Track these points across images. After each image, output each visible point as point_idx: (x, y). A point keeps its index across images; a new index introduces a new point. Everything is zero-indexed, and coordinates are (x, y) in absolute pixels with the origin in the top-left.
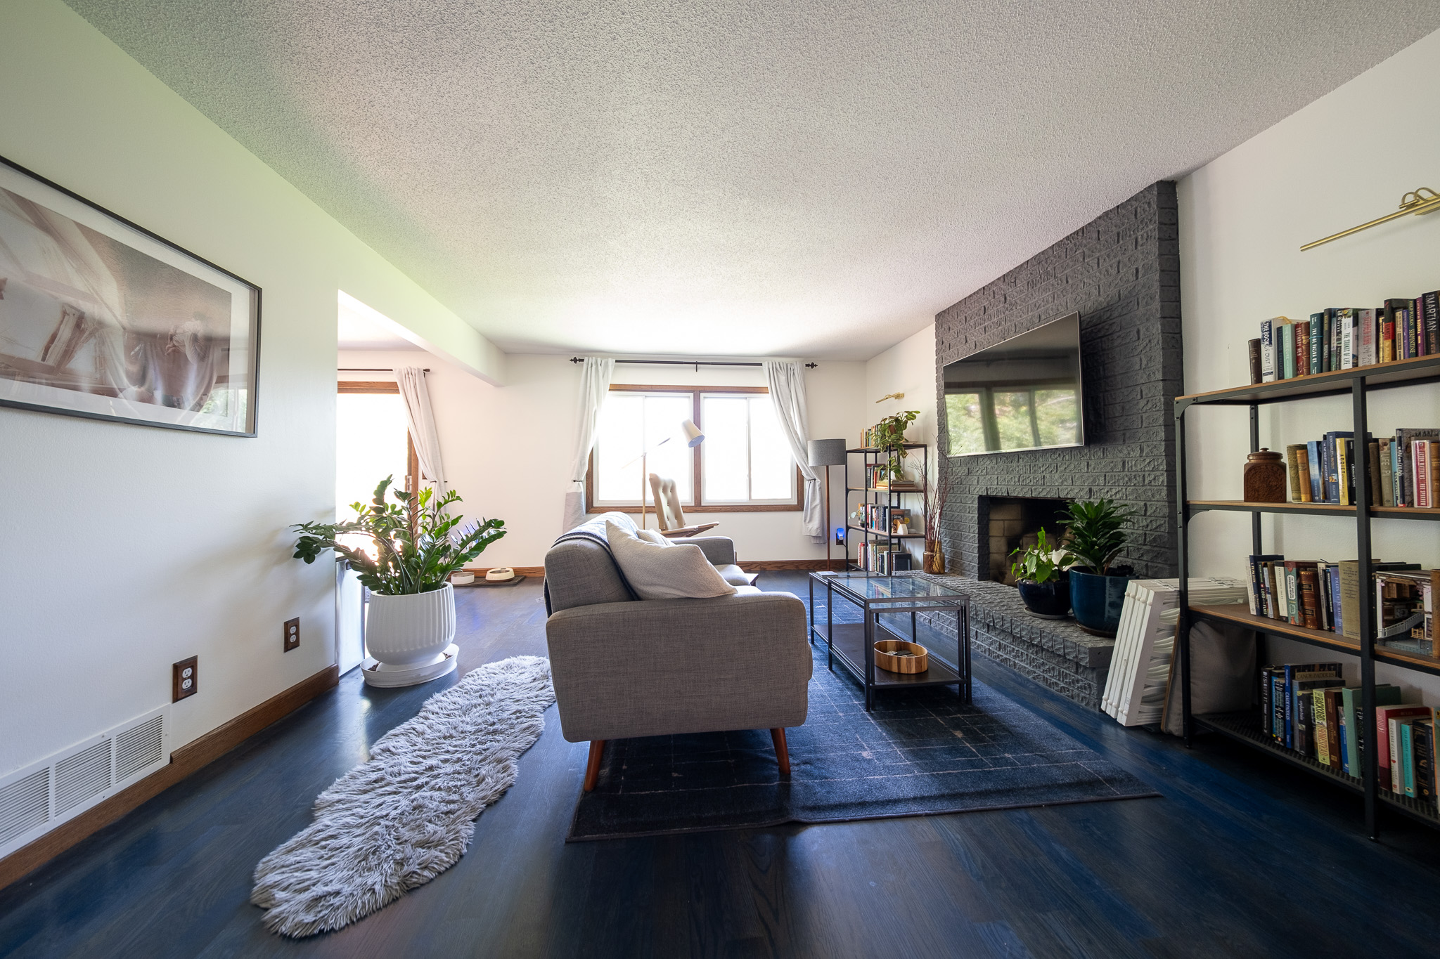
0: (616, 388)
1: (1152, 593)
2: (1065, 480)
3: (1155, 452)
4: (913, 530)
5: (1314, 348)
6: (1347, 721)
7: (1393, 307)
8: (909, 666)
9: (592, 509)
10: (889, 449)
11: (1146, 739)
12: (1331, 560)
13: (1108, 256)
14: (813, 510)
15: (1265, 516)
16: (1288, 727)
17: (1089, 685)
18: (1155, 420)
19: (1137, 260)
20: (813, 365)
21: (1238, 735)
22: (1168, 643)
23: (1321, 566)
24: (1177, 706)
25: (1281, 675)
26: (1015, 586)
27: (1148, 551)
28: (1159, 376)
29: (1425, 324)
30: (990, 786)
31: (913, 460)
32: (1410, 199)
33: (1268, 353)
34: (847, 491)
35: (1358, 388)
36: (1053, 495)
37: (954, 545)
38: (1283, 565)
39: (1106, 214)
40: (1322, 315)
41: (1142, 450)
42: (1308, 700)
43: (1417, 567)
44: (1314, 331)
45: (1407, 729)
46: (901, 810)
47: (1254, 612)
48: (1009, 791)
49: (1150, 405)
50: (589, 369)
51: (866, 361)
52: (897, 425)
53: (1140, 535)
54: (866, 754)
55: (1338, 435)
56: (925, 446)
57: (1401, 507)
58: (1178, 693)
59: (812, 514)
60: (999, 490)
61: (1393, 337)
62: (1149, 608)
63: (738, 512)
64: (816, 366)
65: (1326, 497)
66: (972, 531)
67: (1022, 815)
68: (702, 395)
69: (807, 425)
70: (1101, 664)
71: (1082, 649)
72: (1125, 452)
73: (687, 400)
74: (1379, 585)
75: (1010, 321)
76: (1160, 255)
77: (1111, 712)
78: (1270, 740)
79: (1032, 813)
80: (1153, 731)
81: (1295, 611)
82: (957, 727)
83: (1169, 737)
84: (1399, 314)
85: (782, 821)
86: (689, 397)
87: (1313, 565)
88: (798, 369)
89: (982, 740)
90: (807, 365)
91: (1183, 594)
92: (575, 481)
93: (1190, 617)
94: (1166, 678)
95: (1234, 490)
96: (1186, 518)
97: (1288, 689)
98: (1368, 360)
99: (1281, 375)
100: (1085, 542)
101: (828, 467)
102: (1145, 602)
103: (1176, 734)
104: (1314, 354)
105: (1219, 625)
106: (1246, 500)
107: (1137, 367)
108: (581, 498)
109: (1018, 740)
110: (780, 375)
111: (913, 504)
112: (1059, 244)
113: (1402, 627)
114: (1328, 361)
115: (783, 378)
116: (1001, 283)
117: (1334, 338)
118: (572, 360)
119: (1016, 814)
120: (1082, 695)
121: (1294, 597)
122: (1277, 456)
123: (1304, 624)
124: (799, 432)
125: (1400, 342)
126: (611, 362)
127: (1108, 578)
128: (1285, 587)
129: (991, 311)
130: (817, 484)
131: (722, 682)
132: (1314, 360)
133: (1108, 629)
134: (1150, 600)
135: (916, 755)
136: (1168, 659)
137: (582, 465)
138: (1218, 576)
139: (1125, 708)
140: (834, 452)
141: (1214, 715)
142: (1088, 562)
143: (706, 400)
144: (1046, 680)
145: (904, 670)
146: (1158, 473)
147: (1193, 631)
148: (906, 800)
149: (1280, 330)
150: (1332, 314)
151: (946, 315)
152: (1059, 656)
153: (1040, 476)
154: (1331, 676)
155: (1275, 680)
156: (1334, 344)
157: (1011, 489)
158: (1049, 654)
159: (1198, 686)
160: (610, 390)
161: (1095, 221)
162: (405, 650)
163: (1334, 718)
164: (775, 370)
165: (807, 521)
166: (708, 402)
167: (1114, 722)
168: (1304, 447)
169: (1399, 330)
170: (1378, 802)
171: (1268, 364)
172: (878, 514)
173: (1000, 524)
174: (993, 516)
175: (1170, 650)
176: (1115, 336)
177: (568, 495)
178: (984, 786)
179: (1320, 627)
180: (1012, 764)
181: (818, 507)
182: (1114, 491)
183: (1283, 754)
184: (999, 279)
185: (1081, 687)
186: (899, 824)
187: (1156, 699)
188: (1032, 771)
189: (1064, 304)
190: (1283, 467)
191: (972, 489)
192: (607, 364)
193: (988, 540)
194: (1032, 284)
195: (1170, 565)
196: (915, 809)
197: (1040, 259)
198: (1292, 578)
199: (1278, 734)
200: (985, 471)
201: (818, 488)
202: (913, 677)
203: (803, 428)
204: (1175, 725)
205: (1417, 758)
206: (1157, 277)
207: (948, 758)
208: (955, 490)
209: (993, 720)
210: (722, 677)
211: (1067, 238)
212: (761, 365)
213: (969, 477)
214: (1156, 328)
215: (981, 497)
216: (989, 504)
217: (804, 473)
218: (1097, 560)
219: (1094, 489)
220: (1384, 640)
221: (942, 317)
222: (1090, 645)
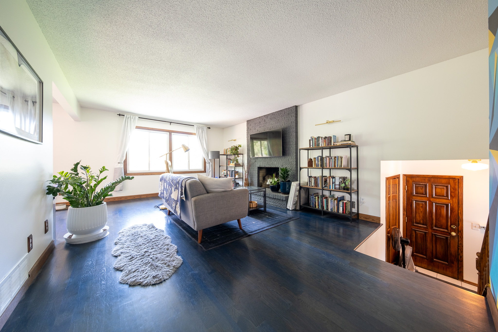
0: (137, 128)
1: (296, 184)
2: (277, 163)
3: (294, 158)
4: (240, 177)
5: (317, 142)
6: (320, 201)
7: (326, 138)
8: (254, 206)
9: (127, 174)
10: (235, 155)
11: (293, 211)
12: (318, 176)
13: (286, 117)
14: (209, 172)
15: (309, 169)
16: (313, 204)
17: (285, 204)
18: (294, 152)
19: (291, 120)
20: (209, 128)
21: (307, 207)
22: (297, 193)
23: (317, 177)
24: (298, 204)
25: (312, 195)
26: (269, 188)
27: (292, 177)
28: (295, 143)
29: (329, 141)
30: (277, 222)
31: (240, 159)
32: (327, 121)
33: (311, 142)
34: (220, 166)
35: (322, 149)
36: (275, 166)
37: (251, 180)
38: (313, 177)
39: (286, 109)
40: (318, 137)
41: (291, 157)
42: (315, 199)
43: (327, 176)
44: (317, 140)
45: (326, 200)
46: (265, 229)
47: (309, 186)
48: (280, 222)
49: (293, 149)
50: (127, 119)
51: (223, 129)
52: (236, 148)
53: (291, 174)
54: (254, 223)
55: (319, 156)
56: (243, 154)
57: (326, 167)
58: (299, 202)
59: (209, 173)
60: (263, 165)
61: (325, 142)
62: (295, 187)
63: (185, 173)
64: (210, 128)
65: (318, 166)
66: (256, 176)
67: (283, 225)
68: (172, 133)
69: (207, 146)
70: (287, 199)
71: (284, 197)
72: (289, 158)
73: (166, 135)
74: (323, 179)
75: (266, 126)
76: (295, 120)
77: (288, 208)
78: (311, 206)
79: (284, 224)
80: (295, 210)
81: (314, 185)
82: (266, 215)
83: (297, 210)
84: (326, 139)
85: (247, 235)
86: (167, 134)
87: (316, 177)
88: (205, 128)
89: (272, 216)
90: (208, 128)
91: (300, 184)
92: (119, 163)
93: (301, 188)
94: (297, 200)
95: (306, 165)
96: (300, 170)
97: (313, 197)
98: (323, 146)
99: (313, 146)
100: (283, 176)
101: (214, 159)
102: (295, 186)
103: (298, 209)
104: (317, 143)
105: (304, 188)
106: (308, 167)
107: (291, 141)
108: (122, 169)
109: (277, 215)
110: (200, 130)
111: (239, 169)
112: (277, 112)
113: (325, 185)
114: (318, 145)
115: (201, 131)
116: (264, 117)
117: (319, 141)
118: (118, 115)
119: (282, 225)
120: (283, 206)
121: (314, 182)
122: (312, 159)
123: (315, 187)
124: (205, 148)
125: (326, 143)
126: (137, 117)
127: (287, 183)
128: (313, 180)
129: (262, 123)
130: (210, 164)
131: (233, 209)
132: (317, 144)
133: (288, 193)
134: (295, 185)
135: (262, 221)
136: (297, 196)
137: (123, 157)
138: (303, 181)
139: (291, 206)
140: (216, 155)
141: (303, 205)
142: (284, 180)
143: (174, 135)
144: (276, 205)
145: (253, 207)
146: (294, 162)
147: (301, 190)
148: (266, 227)
149: (313, 138)
150: (319, 137)
151: (250, 121)
152: (279, 199)
153: (272, 162)
154: (317, 195)
155: (311, 196)
156: (319, 142)
157: (265, 165)
158: (277, 200)
159: (301, 200)
160: (136, 128)
161: (284, 109)
162: (93, 227)
163: (318, 200)
164: (198, 128)
165: (208, 175)
166: (174, 136)
167: (289, 210)
168: (315, 158)
169: (326, 141)
170: (323, 211)
171: (311, 144)
172: (230, 173)
173: (262, 173)
174: (260, 172)
175: (298, 194)
176: (287, 134)
177: (115, 168)
178: (276, 222)
179: (317, 187)
180: (278, 218)
181: (211, 172)
182: (286, 165)
183: (312, 208)
184: (263, 116)
185: (283, 205)
186: (267, 231)
187: (295, 204)
188: (281, 219)
189: (278, 125)
190: (313, 161)
191: (256, 165)
192: (135, 118)
193: (259, 178)
194: (271, 119)
195: (296, 179)
196: (268, 228)
197: (273, 114)
198: (314, 179)
199: (312, 206)
200: (259, 161)
201: (211, 166)
202: (255, 208)
203: (207, 147)
204: (298, 208)
205: (327, 204)
206: (295, 124)
207: (268, 220)
208: (252, 166)
209: (271, 213)
210: (233, 208)
211: (279, 111)
212: (194, 126)
213: (255, 162)
214: (294, 134)
215: (258, 167)
216: (260, 169)
217: (206, 161)
218: (285, 180)
219: (283, 165)
220: (324, 187)
221: (248, 121)
222: (285, 196)
